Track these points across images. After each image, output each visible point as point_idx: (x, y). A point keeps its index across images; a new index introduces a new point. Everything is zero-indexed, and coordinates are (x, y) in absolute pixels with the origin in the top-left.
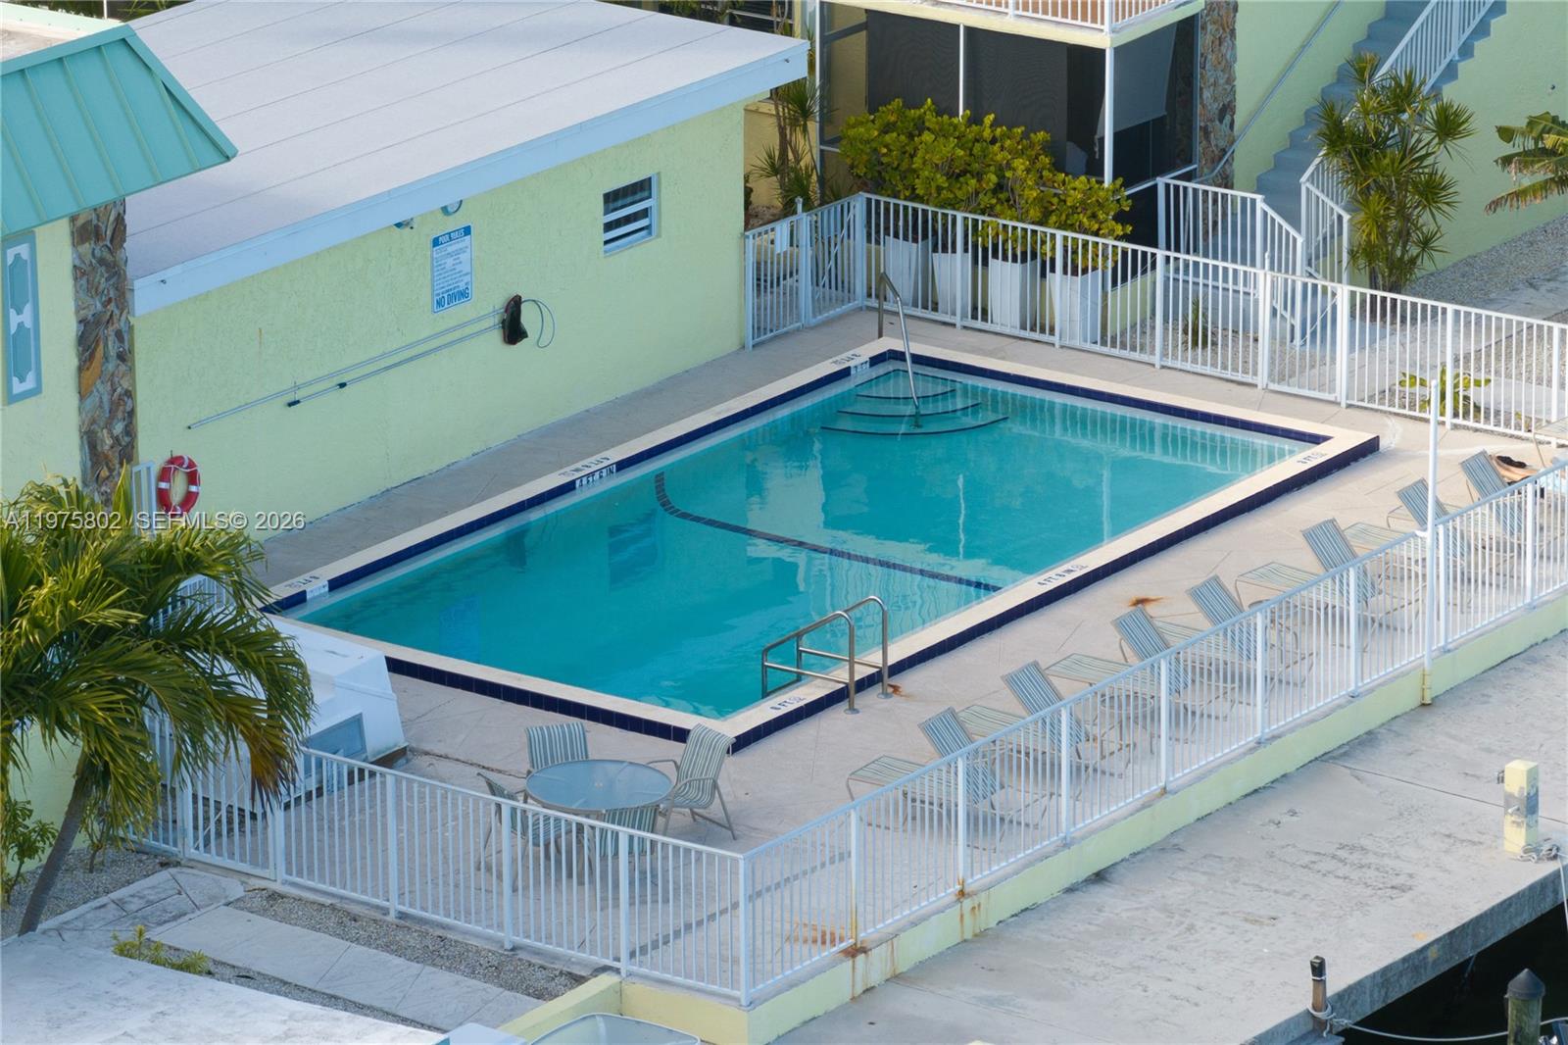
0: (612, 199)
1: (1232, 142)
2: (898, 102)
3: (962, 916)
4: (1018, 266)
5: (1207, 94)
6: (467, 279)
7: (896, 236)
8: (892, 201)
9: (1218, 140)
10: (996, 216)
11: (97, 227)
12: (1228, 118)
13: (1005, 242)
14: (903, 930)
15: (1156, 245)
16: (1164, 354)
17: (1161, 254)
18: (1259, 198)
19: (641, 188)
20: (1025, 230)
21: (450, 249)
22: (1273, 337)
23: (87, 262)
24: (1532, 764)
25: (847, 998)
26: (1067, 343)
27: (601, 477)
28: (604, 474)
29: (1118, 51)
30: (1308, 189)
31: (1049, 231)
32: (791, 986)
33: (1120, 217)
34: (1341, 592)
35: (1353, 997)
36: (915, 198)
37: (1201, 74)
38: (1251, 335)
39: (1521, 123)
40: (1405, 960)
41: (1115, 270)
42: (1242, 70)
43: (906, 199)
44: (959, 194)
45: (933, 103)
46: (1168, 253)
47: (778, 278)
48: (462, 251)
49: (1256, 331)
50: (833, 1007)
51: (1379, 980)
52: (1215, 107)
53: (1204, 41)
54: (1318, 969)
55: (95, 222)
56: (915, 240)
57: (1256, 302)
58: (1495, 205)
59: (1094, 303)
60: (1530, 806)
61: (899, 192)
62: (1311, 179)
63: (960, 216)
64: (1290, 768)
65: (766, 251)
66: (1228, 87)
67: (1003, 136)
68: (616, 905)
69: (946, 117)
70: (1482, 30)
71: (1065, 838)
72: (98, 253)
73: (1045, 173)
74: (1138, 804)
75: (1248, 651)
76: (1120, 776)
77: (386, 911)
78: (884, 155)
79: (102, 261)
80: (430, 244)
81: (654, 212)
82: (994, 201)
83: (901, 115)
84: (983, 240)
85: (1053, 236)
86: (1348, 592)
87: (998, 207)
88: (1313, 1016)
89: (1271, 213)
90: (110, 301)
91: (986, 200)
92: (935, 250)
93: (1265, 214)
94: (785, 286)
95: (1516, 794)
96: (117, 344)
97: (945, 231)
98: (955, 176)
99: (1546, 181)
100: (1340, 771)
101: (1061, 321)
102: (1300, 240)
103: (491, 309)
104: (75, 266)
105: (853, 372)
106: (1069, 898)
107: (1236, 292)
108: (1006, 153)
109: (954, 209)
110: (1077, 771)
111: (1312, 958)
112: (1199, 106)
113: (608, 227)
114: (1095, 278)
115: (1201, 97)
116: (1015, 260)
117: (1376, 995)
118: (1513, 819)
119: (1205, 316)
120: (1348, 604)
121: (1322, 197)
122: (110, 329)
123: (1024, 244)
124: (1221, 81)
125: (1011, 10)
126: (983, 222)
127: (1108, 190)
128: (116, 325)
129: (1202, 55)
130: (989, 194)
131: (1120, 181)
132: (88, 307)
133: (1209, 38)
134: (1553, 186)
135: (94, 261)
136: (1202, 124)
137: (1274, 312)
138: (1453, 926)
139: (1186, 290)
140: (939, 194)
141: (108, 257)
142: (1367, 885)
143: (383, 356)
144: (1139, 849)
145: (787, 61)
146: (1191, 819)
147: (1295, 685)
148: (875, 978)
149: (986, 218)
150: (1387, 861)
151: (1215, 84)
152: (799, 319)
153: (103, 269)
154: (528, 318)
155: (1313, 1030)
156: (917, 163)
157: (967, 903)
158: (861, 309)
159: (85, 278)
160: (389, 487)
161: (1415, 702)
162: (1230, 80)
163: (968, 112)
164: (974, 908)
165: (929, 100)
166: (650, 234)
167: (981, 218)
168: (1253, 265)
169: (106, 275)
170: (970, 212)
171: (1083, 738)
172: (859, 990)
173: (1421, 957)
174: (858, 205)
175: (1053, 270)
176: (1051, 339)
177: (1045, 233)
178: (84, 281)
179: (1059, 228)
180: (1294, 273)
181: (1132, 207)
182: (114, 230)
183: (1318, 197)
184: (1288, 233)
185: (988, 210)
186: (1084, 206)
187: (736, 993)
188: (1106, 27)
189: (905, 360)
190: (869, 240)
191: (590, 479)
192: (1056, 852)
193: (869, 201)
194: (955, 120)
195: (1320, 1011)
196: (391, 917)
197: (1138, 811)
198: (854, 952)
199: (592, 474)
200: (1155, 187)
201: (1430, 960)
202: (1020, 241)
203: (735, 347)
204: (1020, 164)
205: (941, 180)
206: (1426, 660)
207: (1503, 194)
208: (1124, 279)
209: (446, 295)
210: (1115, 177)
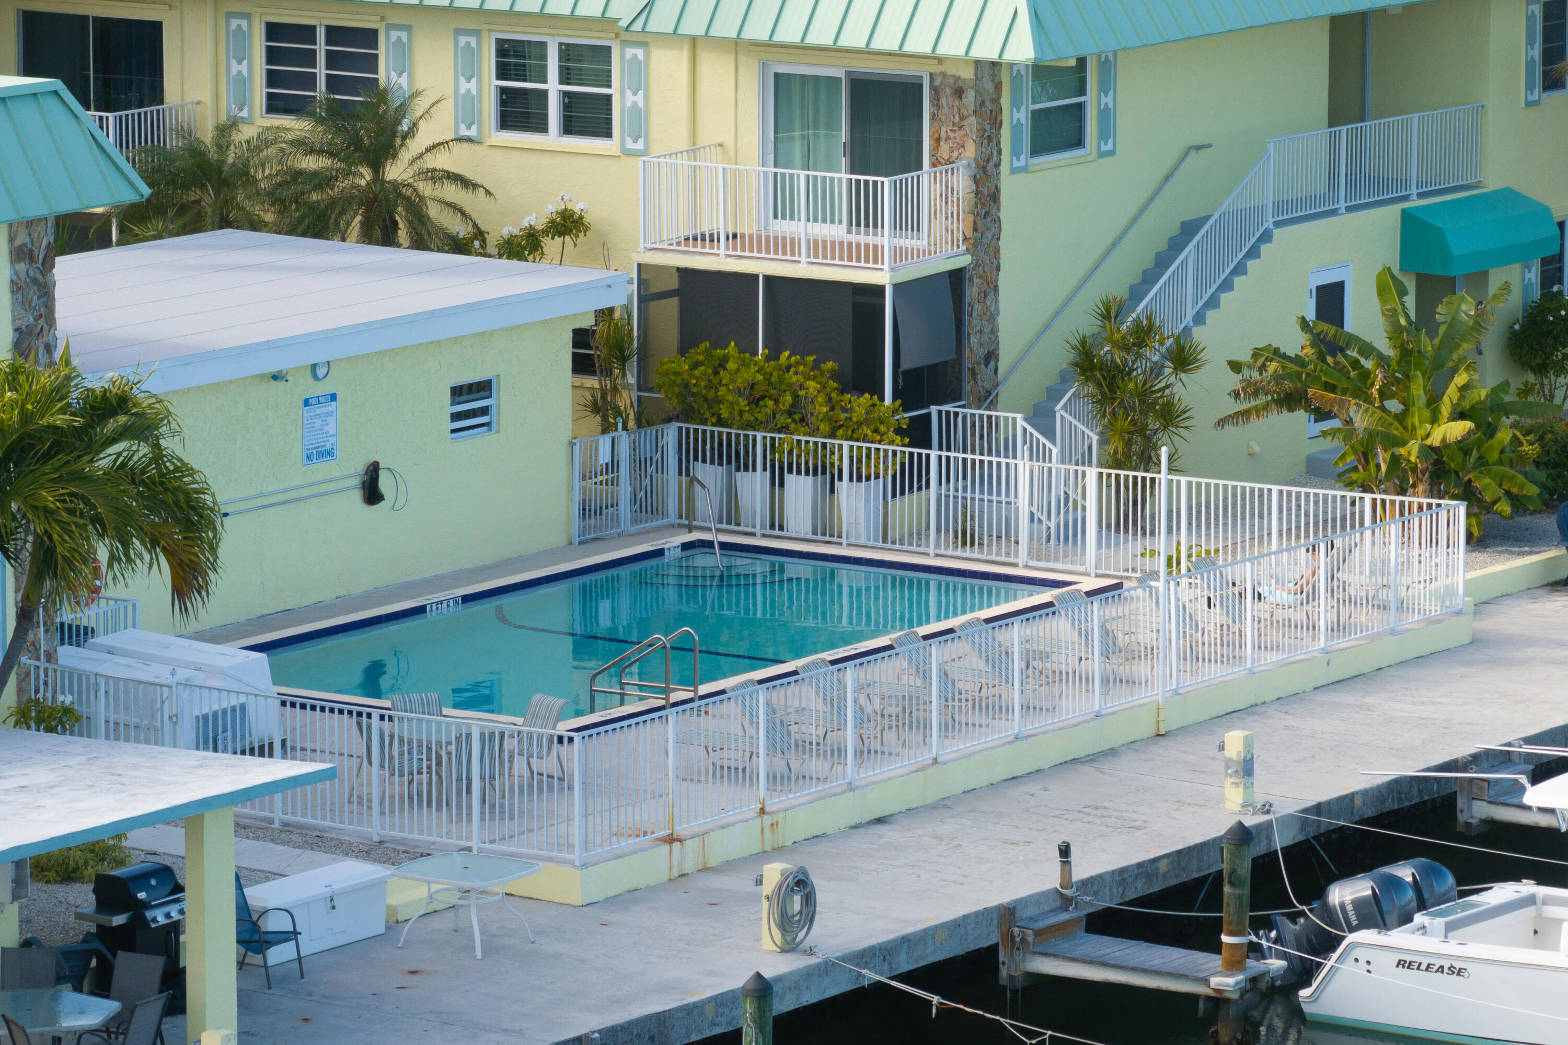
0: (458, 392)
1: (997, 385)
2: (705, 345)
3: (763, 830)
4: (810, 478)
5: (974, 340)
6: (333, 440)
7: (704, 461)
8: (700, 427)
9: (984, 381)
10: (791, 434)
11: (31, 251)
12: (992, 364)
13: (799, 456)
14: (713, 830)
15: (930, 447)
16: (937, 546)
17: (934, 454)
18: (1019, 417)
19: (482, 388)
20: (816, 443)
21: (319, 411)
22: (1031, 539)
23: (23, 279)
24: (1248, 733)
25: (666, 879)
26: (853, 541)
27: (448, 606)
28: (451, 604)
29: (897, 287)
30: (1062, 416)
31: (837, 442)
32: (618, 857)
33: (899, 431)
34: (1087, 645)
35: (1095, 888)
36: (721, 422)
37: (969, 321)
38: (1013, 539)
39: (1245, 356)
40: (1140, 865)
41: (894, 477)
42: (1004, 322)
43: (713, 425)
44: (759, 416)
45: (736, 345)
46: (940, 453)
47: (601, 508)
48: (329, 414)
49: (1017, 536)
50: (654, 883)
51: (1117, 878)
52: (982, 352)
53: (971, 292)
54: (1065, 851)
55: (29, 246)
56: (721, 464)
57: (1017, 509)
58: (1221, 423)
59: (876, 508)
60: (1246, 769)
61: (707, 419)
62: (1065, 407)
63: (759, 436)
64: (1044, 765)
65: (590, 490)
66: (993, 337)
67: (797, 363)
68: (469, 820)
69: (747, 355)
70: (1213, 302)
71: (850, 783)
72: (31, 274)
73: (834, 395)
74: (914, 768)
75: (1007, 676)
76: (898, 754)
77: (271, 821)
78: (695, 385)
79: (35, 281)
80: (301, 403)
81: (494, 410)
82: (789, 420)
83: (708, 353)
84: (780, 457)
85: (841, 446)
86: (1093, 646)
87: (793, 426)
88: (1061, 895)
89: (1030, 429)
90: (40, 316)
91: (782, 419)
92: (738, 469)
93: (1025, 430)
94: (607, 513)
95: (1235, 758)
96: (46, 355)
97: (747, 452)
98: (755, 402)
99: (1267, 403)
100: (1088, 769)
101: (848, 524)
102: (1055, 451)
103: (353, 471)
104: (12, 281)
105: (666, 553)
106: (854, 831)
107: (999, 502)
108: (800, 377)
109: (754, 430)
110: (859, 753)
111: (1060, 842)
112: (967, 350)
113: (456, 417)
114: (877, 486)
115: (969, 341)
116: (807, 473)
117: (1115, 891)
118: (1233, 780)
119: (973, 518)
120: (1093, 654)
121: (1074, 422)
122: (41, 340)
123: (815, 457)
124: (987, 330)
125: (803, 258)
126: (780, 439)
127: (888, 407)
128: (45, 339)
129: (969, 304)
130: (785, 415)
131: (898, 402)
132: (22, 318)
133: (975, 290)
134: (1274, 406)
135: (28, 280)
136: (970, 366)
137: (1032, 515)
138: (1180, 847)
139: (956, 503)
140: (741, 417)
141: (40, 277)
142: (1107, 826)
143: (262, 495)
144: (914, 806)
145: (610, 287)
146: (959, 791)
147: (1048, 710)
148: (690, 866)
149: (782, 436)
150: (1125, 814)
151: (981, 332)
152: (618, 526)
153: (36, 288)
154: (385, 483)
155: (1061, 907)
156: (722, 391)
157: (767, 819)
158: (672, 526)
159: (20, 292)
160: (264, 613)
161: (1151, 732)
162: (994, 331)
163: (767, 351)
164: (772, 825)
165: (733, 343)
166: (490, 430)
167: (777, 436)
168: (1015, 457)
169: (38, 294)
170: (769, 432)
171: (866, 720)
172: (675, 874)
173: (1153, 867)
174: (670, 433)
175: (840, 479)
176: (839, 540)
177: (834, 444)
178: (19, 296)
179: (846, 439)
180: (1050, 461)
181: (909, 426)
182: (46, 256)
183: (1071, 423)
184: (1044, 445)
185: (784, 429)
186: (867, 422)
187: (572, 857)
188: (886, 267)
189: (713, 547)
190: (680, 473)
191: (439, 606)
192: (843, 792)
193: (680, 429)
194: (756, 359)
195: (1067, 889)
196: (277, 825)
197: (913, 772)
198: (670, 839)
199: (441, 602)
200: (929, 414)
201: (1161, 871)
202: (811, 453)
203: (565, 542)
204: (812, 385)
205: (742, 403)
206: (1160, 697)
207: (1230, 413)
208: (902, 493)
209: (314, 451)
210: (894, 398)
